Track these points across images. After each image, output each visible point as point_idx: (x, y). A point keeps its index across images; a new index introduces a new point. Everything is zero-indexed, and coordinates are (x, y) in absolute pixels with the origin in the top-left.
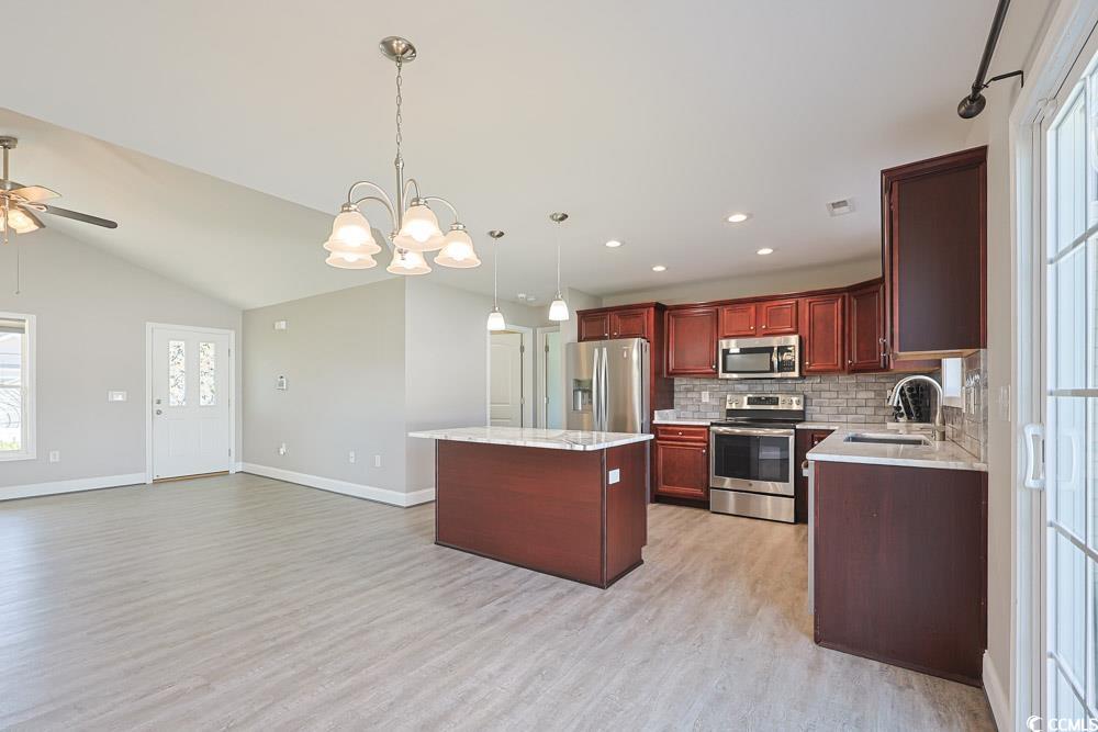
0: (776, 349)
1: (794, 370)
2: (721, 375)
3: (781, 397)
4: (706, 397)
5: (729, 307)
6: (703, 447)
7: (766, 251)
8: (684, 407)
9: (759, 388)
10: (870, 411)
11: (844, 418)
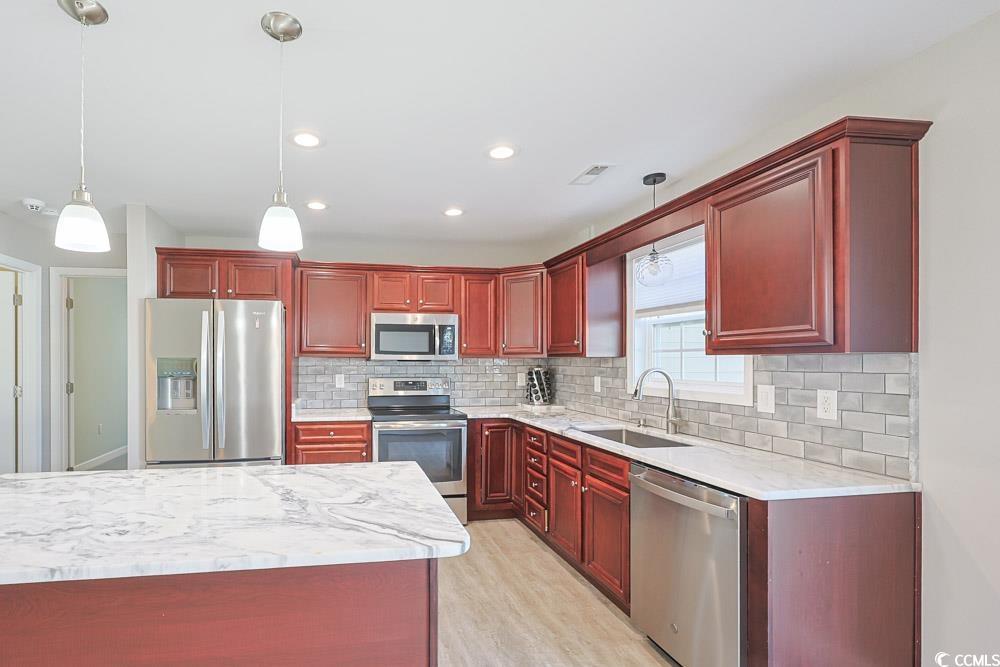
0: (437, 327)
1: (453, 353)
2: (374, 356)
3: (429, 381)
4: (340, 382)
5: (382, 274)
6: (362, 450)
7: (454, 212)
8: (313, 395)
9: (402, 371)
10: (504, 394)
11: (483, 402)
